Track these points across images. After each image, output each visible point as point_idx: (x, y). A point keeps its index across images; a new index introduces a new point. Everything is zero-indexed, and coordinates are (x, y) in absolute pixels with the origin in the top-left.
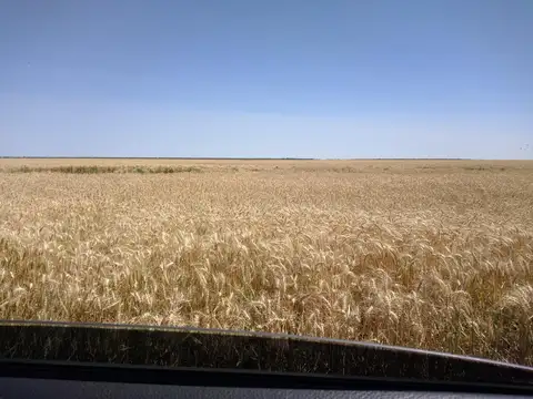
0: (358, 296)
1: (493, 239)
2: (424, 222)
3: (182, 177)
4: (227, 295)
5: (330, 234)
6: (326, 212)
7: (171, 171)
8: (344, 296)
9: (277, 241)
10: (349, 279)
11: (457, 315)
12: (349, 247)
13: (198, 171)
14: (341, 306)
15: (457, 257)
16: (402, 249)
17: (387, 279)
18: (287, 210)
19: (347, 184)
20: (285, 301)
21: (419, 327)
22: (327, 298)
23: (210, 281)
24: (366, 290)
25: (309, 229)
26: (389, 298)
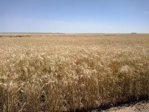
0: (78, 72)
1: (115, 53)
2: (96, 49)
3: (24, 38)
4: (34, 74)
5: (69, 53)
6: (68, 47)
7: (21, 36)
8: (74, 72)
9: (53, 56)
10: (75, 67)
12: (75, 57)
13: (29, 36)
14: (73, 75)
15: (106, 58)
16: (90, 57)
17: (86, 66)
18: (56, 47)
19: (74, 40)
20: (54, 75)
22: (68, 73)
23: (29, 70)
24: (80, 70)
25: (62, 52)
26: (87, 72)
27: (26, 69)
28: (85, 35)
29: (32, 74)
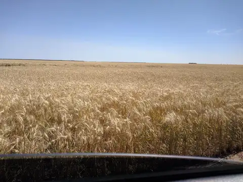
0: (102, 122)
1: (159, 94)
2: (132, 88)
3: (15, 68)
5: (90, 94)
6: (88, 84)
7: (9, 65)
8: (97, 123)
9: (64, 98)
10: (98, 114)
11: (145, 127)
12: (98, 99)
13: (24, 65)
14: (95, 127)
15: (145, 102)
16: (122, 100)
17: (115, 112)
18: (70, 84)
19: (99, 72)
20: (66, 127)
21: (130, 134)
22: (88, 124)
24: (106, 119)
25: (80, 92)
26: (116, 122)
27: (21, 119)
28: (117, 65)
29: (31, 126)
